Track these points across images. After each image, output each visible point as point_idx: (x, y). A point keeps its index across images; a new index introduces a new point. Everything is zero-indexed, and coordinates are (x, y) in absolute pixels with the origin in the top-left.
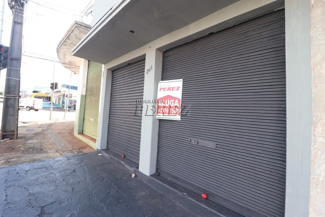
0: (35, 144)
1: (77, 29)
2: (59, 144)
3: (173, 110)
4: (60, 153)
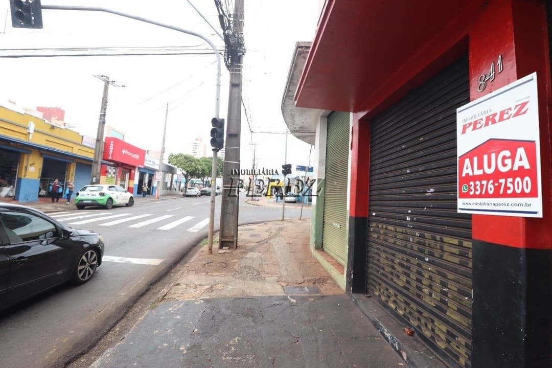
0: (253, 261)
1: (301, 59)
2: (285, 265)
3: (509, 185)
4: (282, 285)
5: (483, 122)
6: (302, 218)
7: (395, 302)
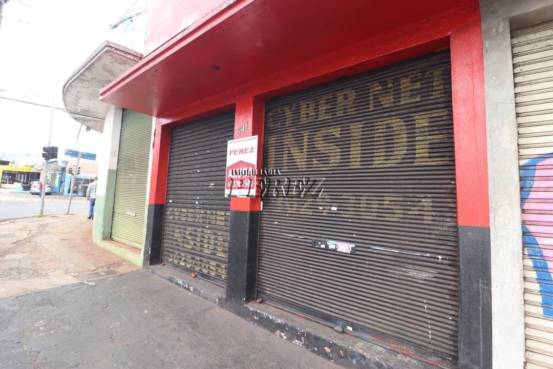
0: (20, 262)
1: (107, 56)
2: (68, 259)
4: (73, 275)
5: (238, 152)
6: (70, 213)
7: (185, 261)
